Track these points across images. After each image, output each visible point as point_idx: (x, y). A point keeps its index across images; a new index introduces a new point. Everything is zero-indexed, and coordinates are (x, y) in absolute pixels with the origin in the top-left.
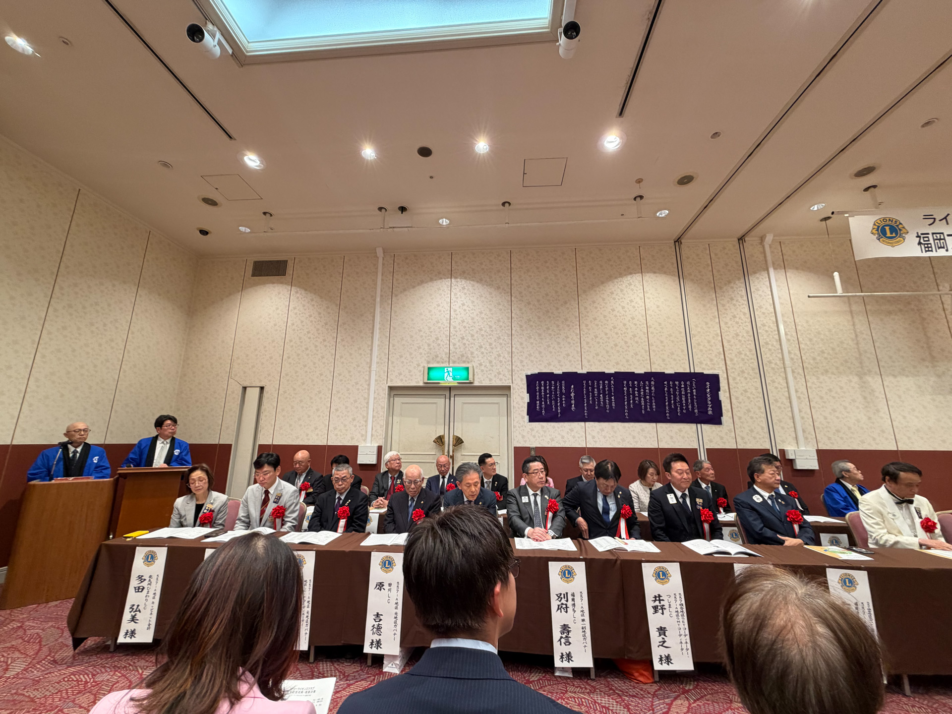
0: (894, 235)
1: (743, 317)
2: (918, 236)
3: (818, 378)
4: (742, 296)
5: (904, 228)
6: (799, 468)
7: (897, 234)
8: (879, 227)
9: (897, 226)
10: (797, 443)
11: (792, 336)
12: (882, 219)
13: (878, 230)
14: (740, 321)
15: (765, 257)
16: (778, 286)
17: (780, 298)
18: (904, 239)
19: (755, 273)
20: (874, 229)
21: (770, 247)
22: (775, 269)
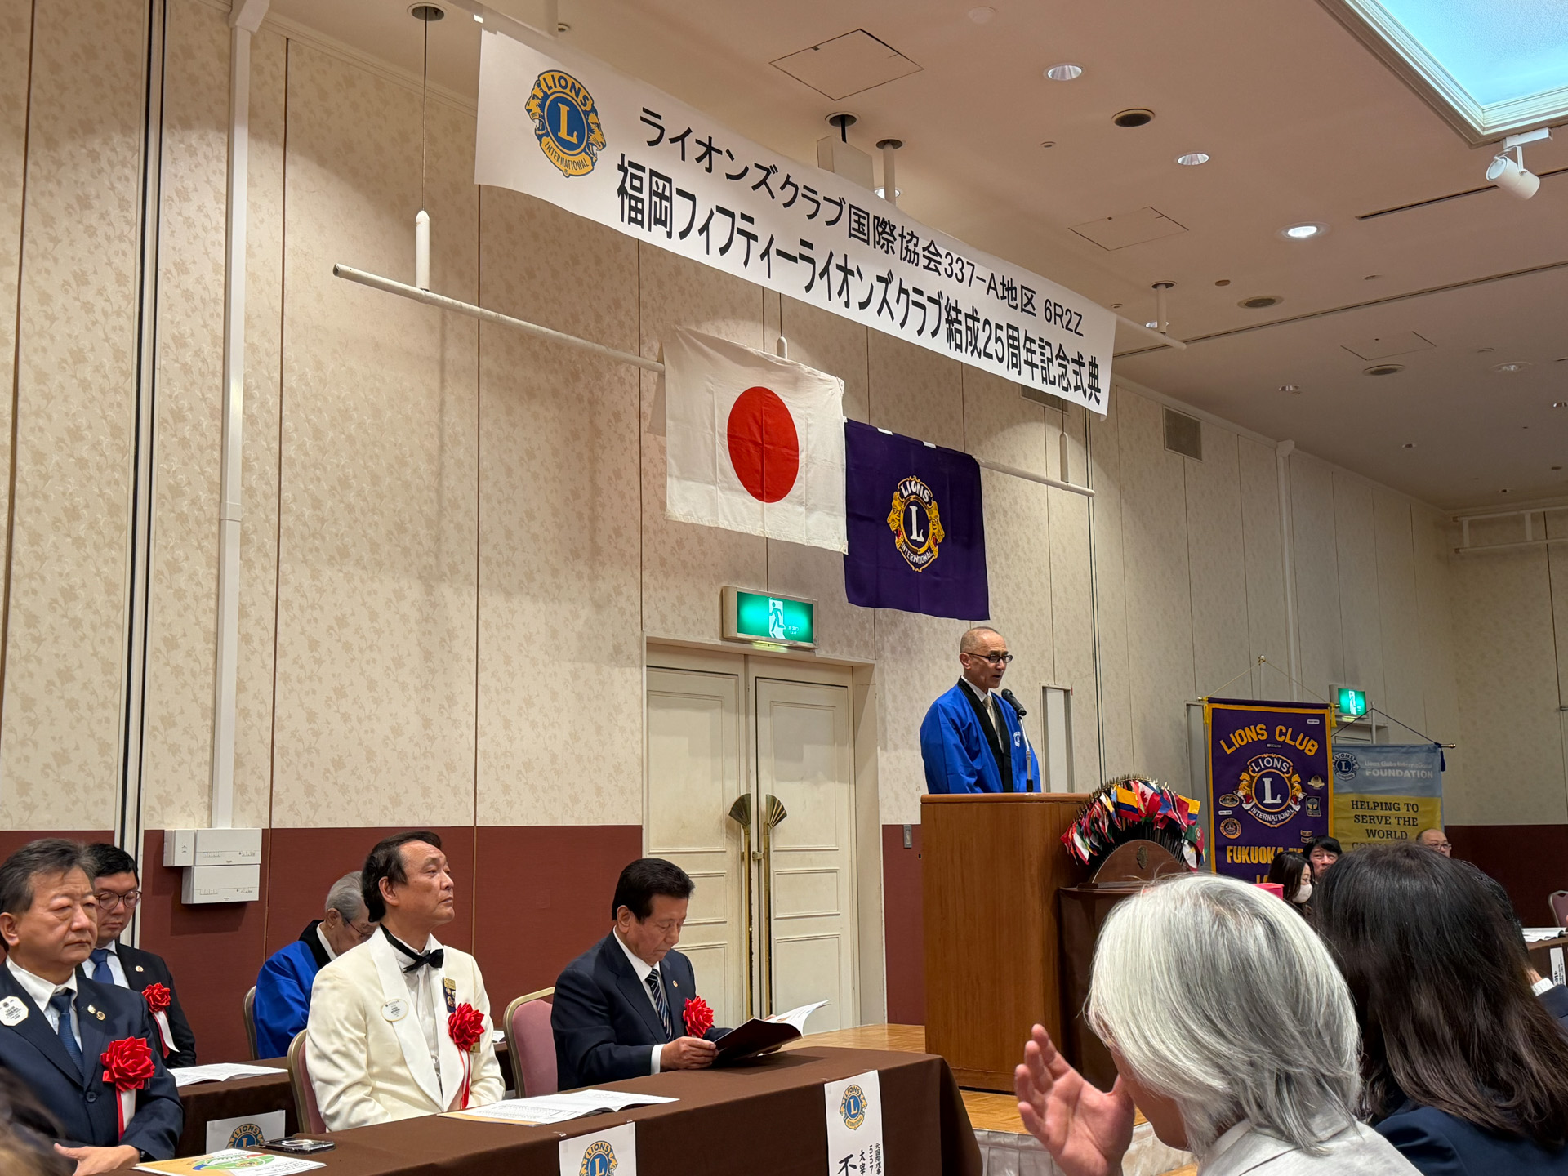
0: (574, 140)
1: (111, 287)
2: (621, 168)
3: (315, 575)
4: (123, 204)
5: (598, 126)
6: (198, 898)
7: (581, 138)
8: (546, 96)
9: (587, 113)
10: (210, 808)
11: (263, 404)
12: (557, 76)
13: (541, 107)
14: (100, 304)
15: (231, 75)
16: (254, 207)
17: (250, 253)
18: (593, 164)
19: (186, 124)
20: (534, 97)
21: (254, 45)
22: (254, 135)
